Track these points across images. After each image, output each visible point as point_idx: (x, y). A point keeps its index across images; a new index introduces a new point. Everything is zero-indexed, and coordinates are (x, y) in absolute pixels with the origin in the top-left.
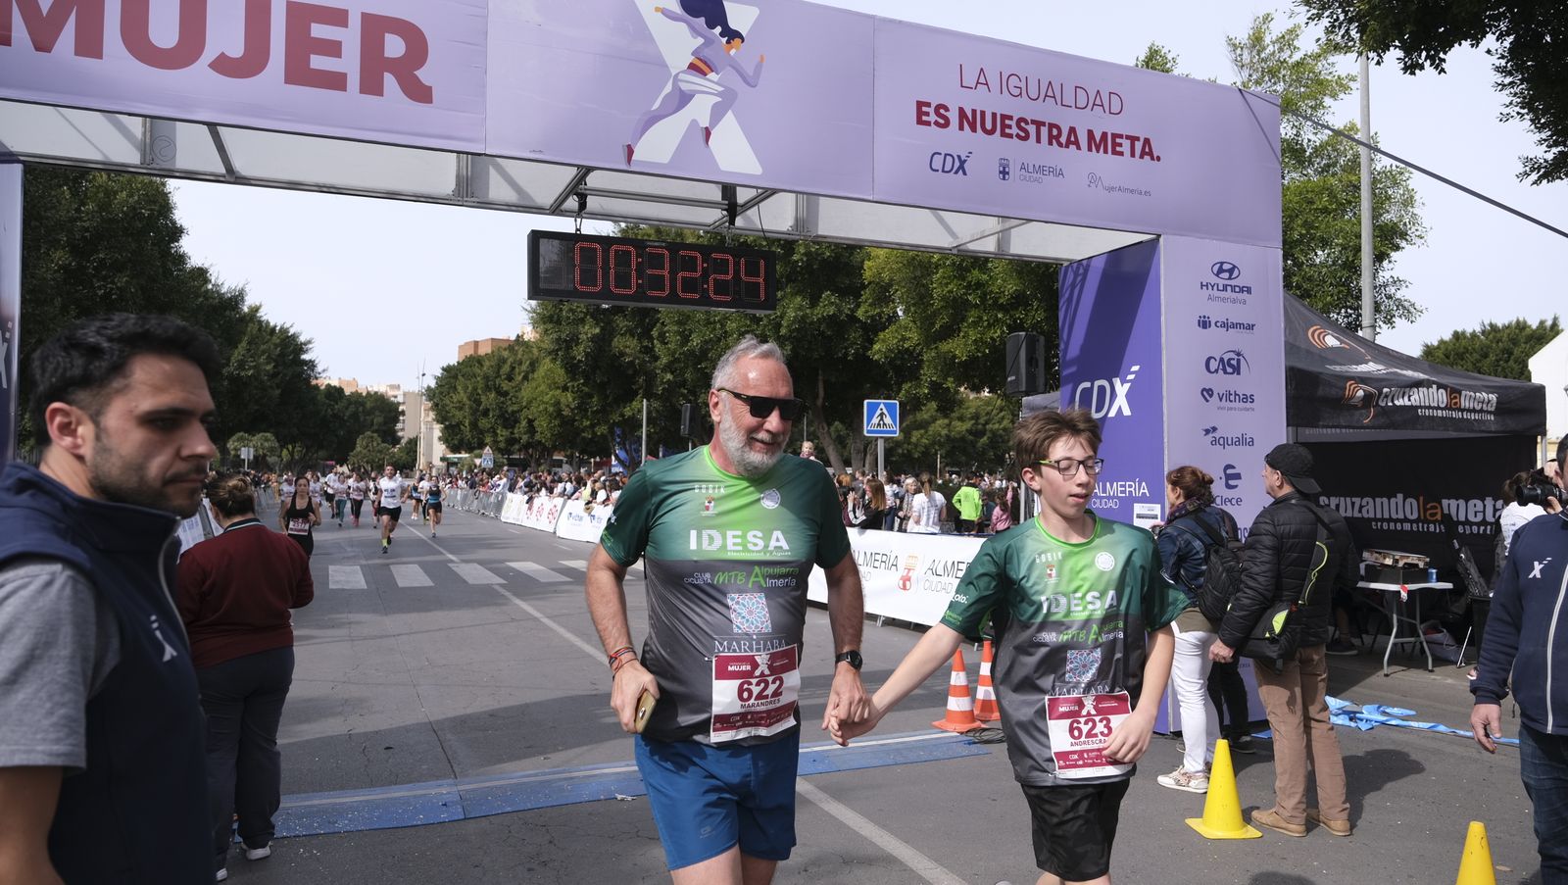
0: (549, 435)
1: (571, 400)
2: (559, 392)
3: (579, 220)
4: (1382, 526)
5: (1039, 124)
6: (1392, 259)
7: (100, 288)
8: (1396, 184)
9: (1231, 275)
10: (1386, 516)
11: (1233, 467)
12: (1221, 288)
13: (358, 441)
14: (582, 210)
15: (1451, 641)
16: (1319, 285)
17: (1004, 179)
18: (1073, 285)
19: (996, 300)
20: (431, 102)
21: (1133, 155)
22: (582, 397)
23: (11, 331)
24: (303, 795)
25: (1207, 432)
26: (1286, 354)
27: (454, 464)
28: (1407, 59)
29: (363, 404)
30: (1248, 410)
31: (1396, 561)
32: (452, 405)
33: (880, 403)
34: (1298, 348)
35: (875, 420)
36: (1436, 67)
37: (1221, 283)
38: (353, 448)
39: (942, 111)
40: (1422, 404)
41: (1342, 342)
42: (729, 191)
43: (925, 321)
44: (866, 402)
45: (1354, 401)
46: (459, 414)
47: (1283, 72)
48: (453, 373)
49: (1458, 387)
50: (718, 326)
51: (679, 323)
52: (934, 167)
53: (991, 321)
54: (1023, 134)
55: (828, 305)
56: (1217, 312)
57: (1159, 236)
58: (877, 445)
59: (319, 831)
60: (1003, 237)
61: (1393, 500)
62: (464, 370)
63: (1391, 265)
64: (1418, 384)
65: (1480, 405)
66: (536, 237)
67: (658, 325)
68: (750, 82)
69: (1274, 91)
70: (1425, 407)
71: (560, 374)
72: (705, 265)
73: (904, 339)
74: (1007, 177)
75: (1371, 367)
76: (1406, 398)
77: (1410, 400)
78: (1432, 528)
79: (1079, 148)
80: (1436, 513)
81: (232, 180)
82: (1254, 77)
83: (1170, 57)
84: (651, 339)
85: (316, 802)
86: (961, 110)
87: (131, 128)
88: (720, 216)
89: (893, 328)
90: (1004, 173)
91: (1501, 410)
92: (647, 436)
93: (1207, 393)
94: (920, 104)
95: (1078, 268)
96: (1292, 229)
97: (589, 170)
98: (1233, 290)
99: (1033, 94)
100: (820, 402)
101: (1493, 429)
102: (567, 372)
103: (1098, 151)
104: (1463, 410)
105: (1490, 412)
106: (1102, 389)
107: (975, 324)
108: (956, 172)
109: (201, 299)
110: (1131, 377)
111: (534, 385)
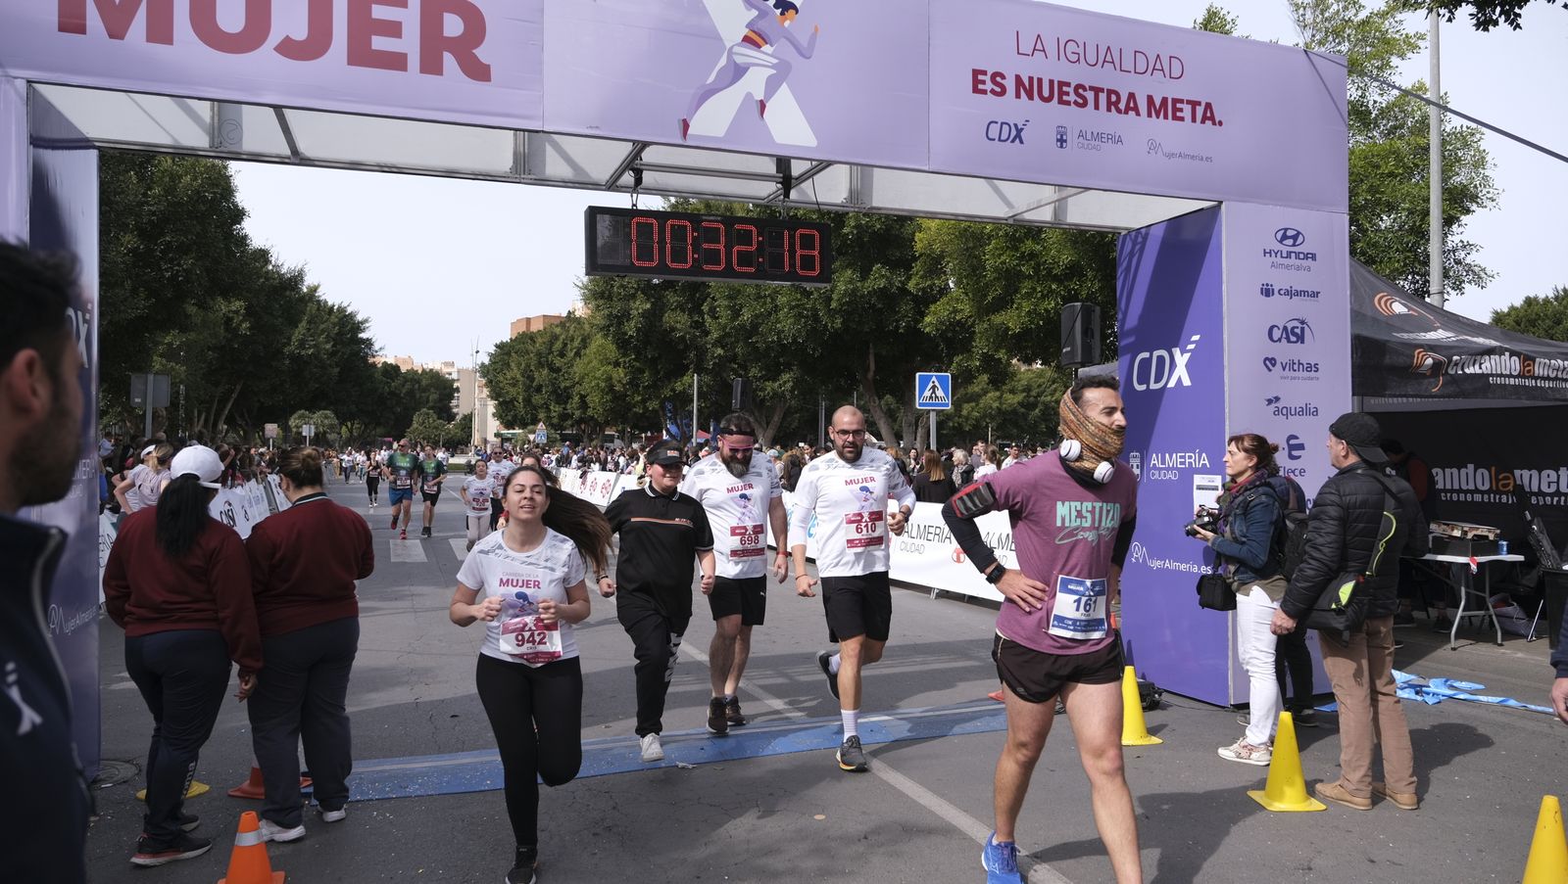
1: (622, 375)
2: (610, 367)
3: (635, 195)
4: (1451, 497)
5: (1097, 91)
6: (1463, 223)
7: (166, 270)
8: (1466, 145)
9: (1295, 240)
10: (1456, 487)
11: (1296, 438)
12: (1284, 255)
13: (415, 418)
14: (637, 186)
15: (1521, 615)
16: (1383, 251)
17: (1062, 147)
18: (1131, 254)
19: (1050, 271)
20: (489, 80)
21: (1194, 120)
22: (633, 373)
23: (91, 312)
24: (377, 760)
25: (1270, 402)
26: (1352, 322)
27: (508, 440)
28: (1480, 15)
29: (418, 382)
31: (1465, 533)
32: (505, 382)
34: (1364, 315)
35: (927, 393)
36: (1511, 24)
37: (1285, 249)
38: (410, 424)
39: (998, 79)
40: (1494, 372)
41: (1409, 309)
42: (783, 163)
43: (978, 293)
44: (918, 374)
45: (1420, 371)
46: (513, 391)
47: (1348, 31)
49: (1529, 354)
50: (769, 300)
51: (730, 297)
52: (990, 137)
53: (1045, 292)
54: (1081, 101)
55: (879, 277)
56: (1280, 280)
57: (1222, 202)
59: (391, 795)
60: (1060, 206)
61: (1463, 471)
62: (517, 347)
63: (1461, 229)
64: (1490, 351)
65: (1555, 372)
66: (593, 213)
67: (708, 299)
68: (804, 53)
69: (1339, 51)
70: (1497, 375)
71: (612, 350)
72: (760, 239)
73: (955, 311)
74: (1064, 145)
75: (1440, 335)
76: (1477, 366)
77: (1480, 368)
78: (1504, 499)
79: (1138, 114)
80: (1509, 484)
81: (297, 162)
82: (1318, 37)
83: (1229, 19)
84: (701, 313)
85: (387, 767)
86: (1018, 78)
87: (200, 112)
88: (775, 189)
89: (944, 300)
90: (1062, 141)
92: (698, 410)
93: (1270, 362)
94: (976, 73)
95: (1136, 237)
96: (1357, 194)
97: (645, 145)
99: (1092, 60)
100: (871, 375)
102: (619, 348)
103: (1158, 117)
104: (1536, 378)
106: (1161, 359)
107: (1029, 296)
108: (1013, 141)
109: (262, 280)
110: (1191, 347)
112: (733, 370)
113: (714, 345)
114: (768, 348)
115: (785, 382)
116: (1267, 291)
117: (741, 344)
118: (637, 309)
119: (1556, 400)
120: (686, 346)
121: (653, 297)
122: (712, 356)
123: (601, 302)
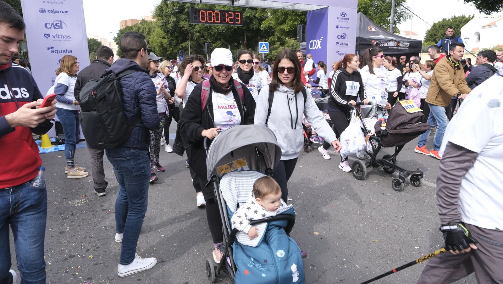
0: (159, 53)
1: (167, 41)
2: (161, 39)
19: (296, 14)
22: (170, 41)
25: (337, 52)
30: (346, 47)
33: (263, 43)
35: (262, 48)
44: (259, 43)
45: (373, 45)
48: (123, 32)
58: (262, 55)
71: (162, 33)
73: (270, 23)
76: (387, 44)
89: (267, 20)
91: (410, 47)
93: (337, 43)
98: (345, 19)
100: (245, 42)
101: (407, 51)
104: (400, 47)
105: (407, 47)
106: (315, 42)
110: (321, 40)
111: (153, 36)
112: (202, 40)
113: (196, 32)
114: (214, 34)
115: (218, 44)
116: (338, 27)
117: (206, 32)
118: (171, 20)
119: (405, 52)
120: (187, 32)
121: (176, 16)
122: (196, 36)
123: (160, 18)
